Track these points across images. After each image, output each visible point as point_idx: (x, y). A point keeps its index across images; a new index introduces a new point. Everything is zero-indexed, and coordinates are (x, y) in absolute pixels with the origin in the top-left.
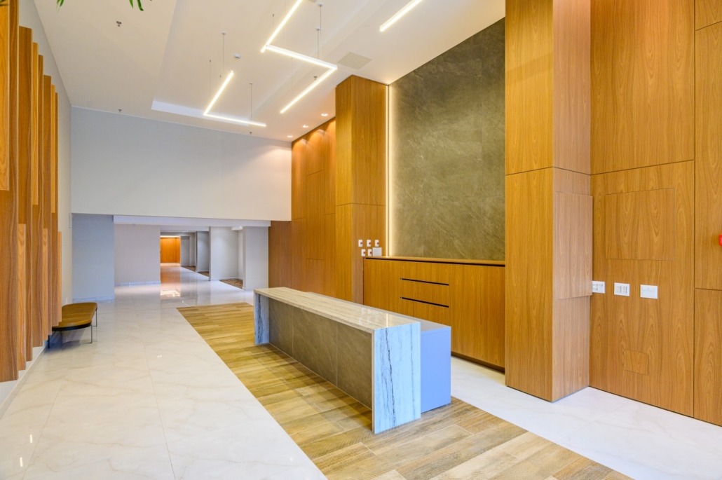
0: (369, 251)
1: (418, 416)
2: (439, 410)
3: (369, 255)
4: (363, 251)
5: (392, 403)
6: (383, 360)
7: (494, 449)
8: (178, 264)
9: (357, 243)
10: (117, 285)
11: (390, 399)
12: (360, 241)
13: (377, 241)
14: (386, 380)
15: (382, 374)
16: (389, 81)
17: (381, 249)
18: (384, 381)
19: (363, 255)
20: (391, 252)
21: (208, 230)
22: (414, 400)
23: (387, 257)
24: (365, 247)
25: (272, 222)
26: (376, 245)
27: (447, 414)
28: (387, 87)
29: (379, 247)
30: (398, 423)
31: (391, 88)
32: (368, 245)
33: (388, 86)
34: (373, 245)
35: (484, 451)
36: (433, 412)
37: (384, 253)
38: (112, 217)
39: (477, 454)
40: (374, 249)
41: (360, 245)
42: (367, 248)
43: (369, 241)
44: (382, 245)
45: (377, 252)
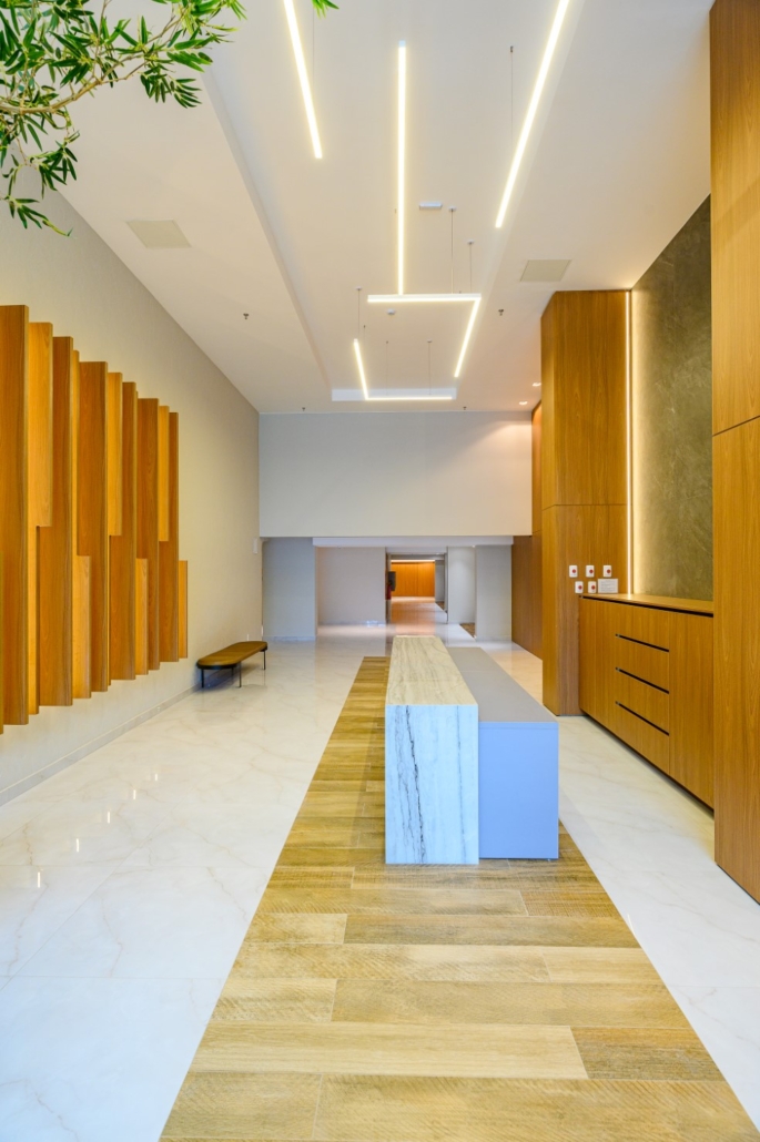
0: (591, 584)
1: (474, 859)
2: (524, 863)
3: (591, 591)
4: (578, 584)
5: (419, 825)
6: (400, 754)
7: (528, 947)
8: (433, 599)
9: (566, 571)
10: (321, 622)
11: (415, 819)
12: (572, 567)
13: (607, 568)
14: (406, 786)
15: (400, 776)
16: (629, 284)
17: (616, 581)
18: (403, 787)
19: (577, 591)
20: (637, 590)
21: (444, 551)
22: (463, 832)
23: (629, 597)
24: (582, 576)
25: (515, 538)
26: (605, 574)
27: (526, 873)
28: (627, 294)
29: (612, 577)
30: (430, 859)
31: (635, 295)
32: (588, 575)
33: (630, 291)
34: (598, 575)
35: (508, 944)
36: (509, 863)
37: (622, 589)
38: (310, 539)
39: (491, 942)
40: (600, 581)
41: (572, 575)
42: (586, 581)
43: (590, 568)
44: (619, 573)
45: (607, 587)
